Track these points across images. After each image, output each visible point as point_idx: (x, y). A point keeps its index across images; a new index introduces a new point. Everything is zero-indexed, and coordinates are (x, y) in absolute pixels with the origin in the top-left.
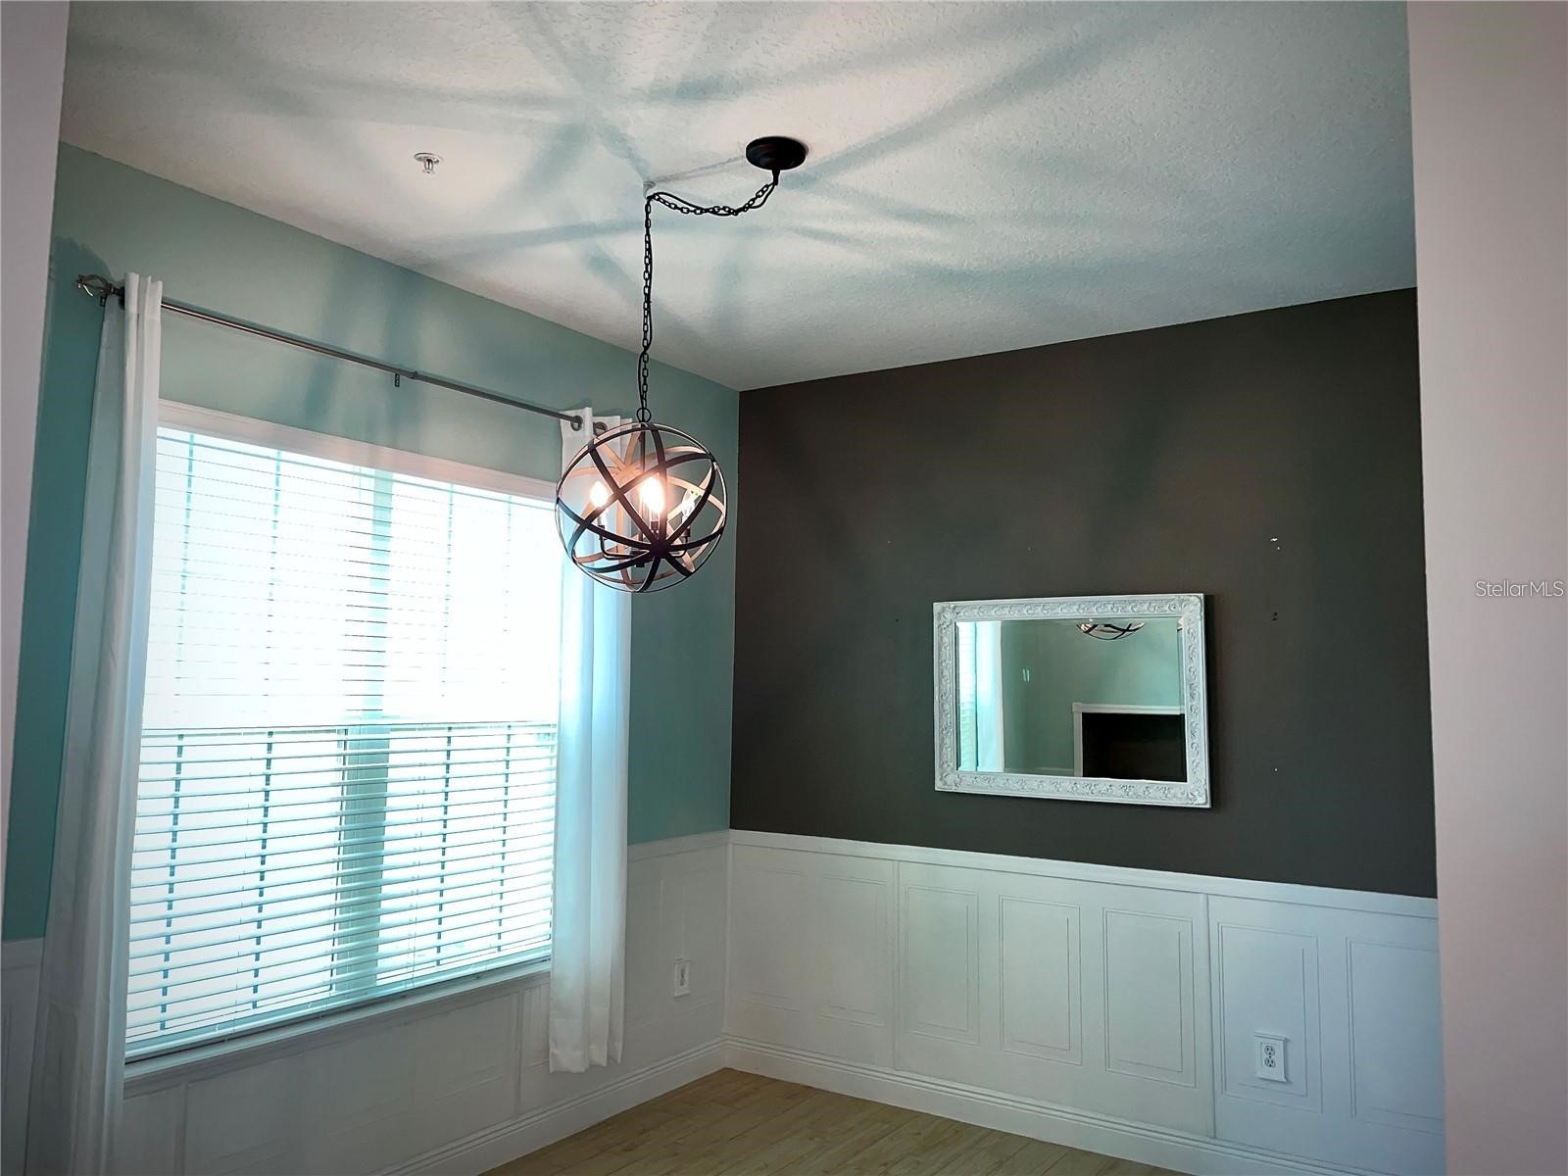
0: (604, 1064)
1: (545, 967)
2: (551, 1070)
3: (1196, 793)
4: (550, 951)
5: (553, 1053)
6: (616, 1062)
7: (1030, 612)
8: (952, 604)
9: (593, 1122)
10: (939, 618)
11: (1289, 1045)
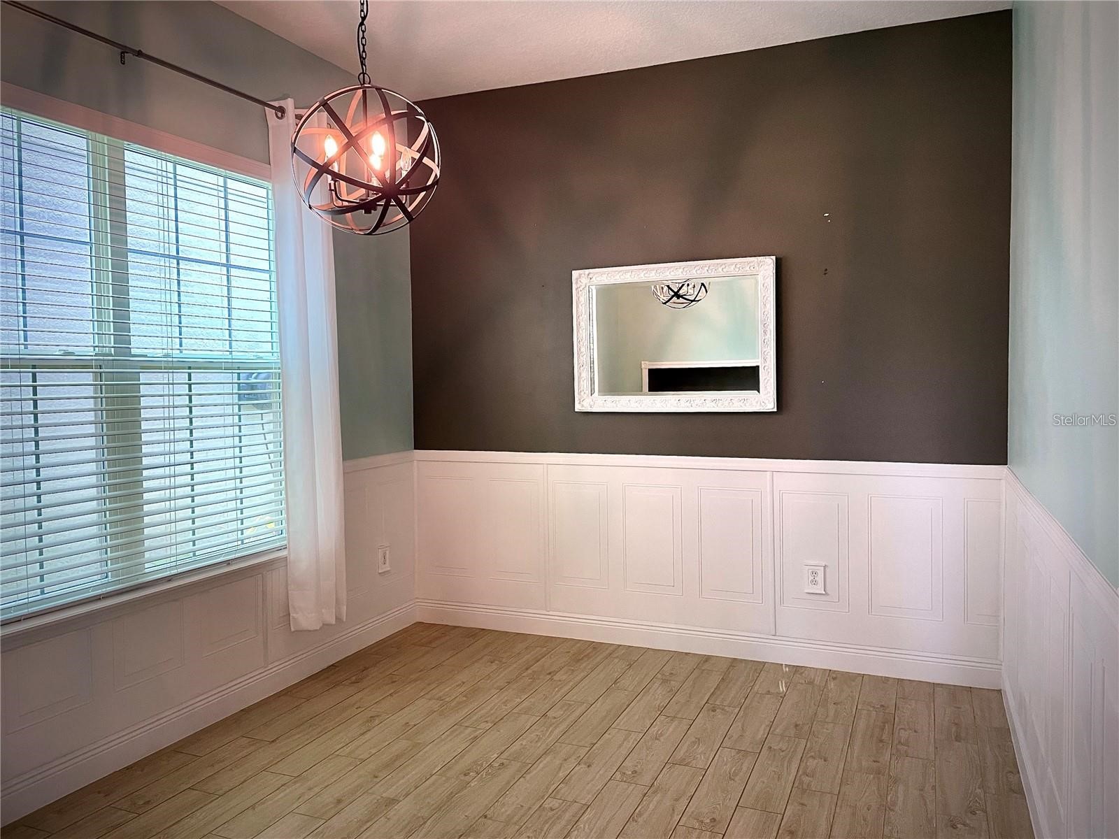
0: (334, 623)
1: (284, 553)
2: (293, 629)
3: (767, 402)
4: (285, 542)
5: (294, 618)
6: (343, 621)
7: (646, 275)
8: (587, 271)
9: (325, 666)
10: (577, 283)
11: (828, 570)
